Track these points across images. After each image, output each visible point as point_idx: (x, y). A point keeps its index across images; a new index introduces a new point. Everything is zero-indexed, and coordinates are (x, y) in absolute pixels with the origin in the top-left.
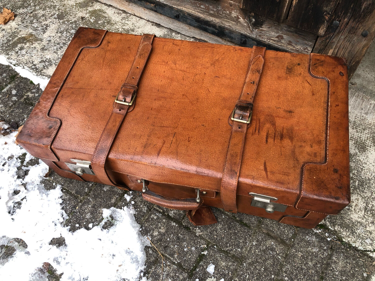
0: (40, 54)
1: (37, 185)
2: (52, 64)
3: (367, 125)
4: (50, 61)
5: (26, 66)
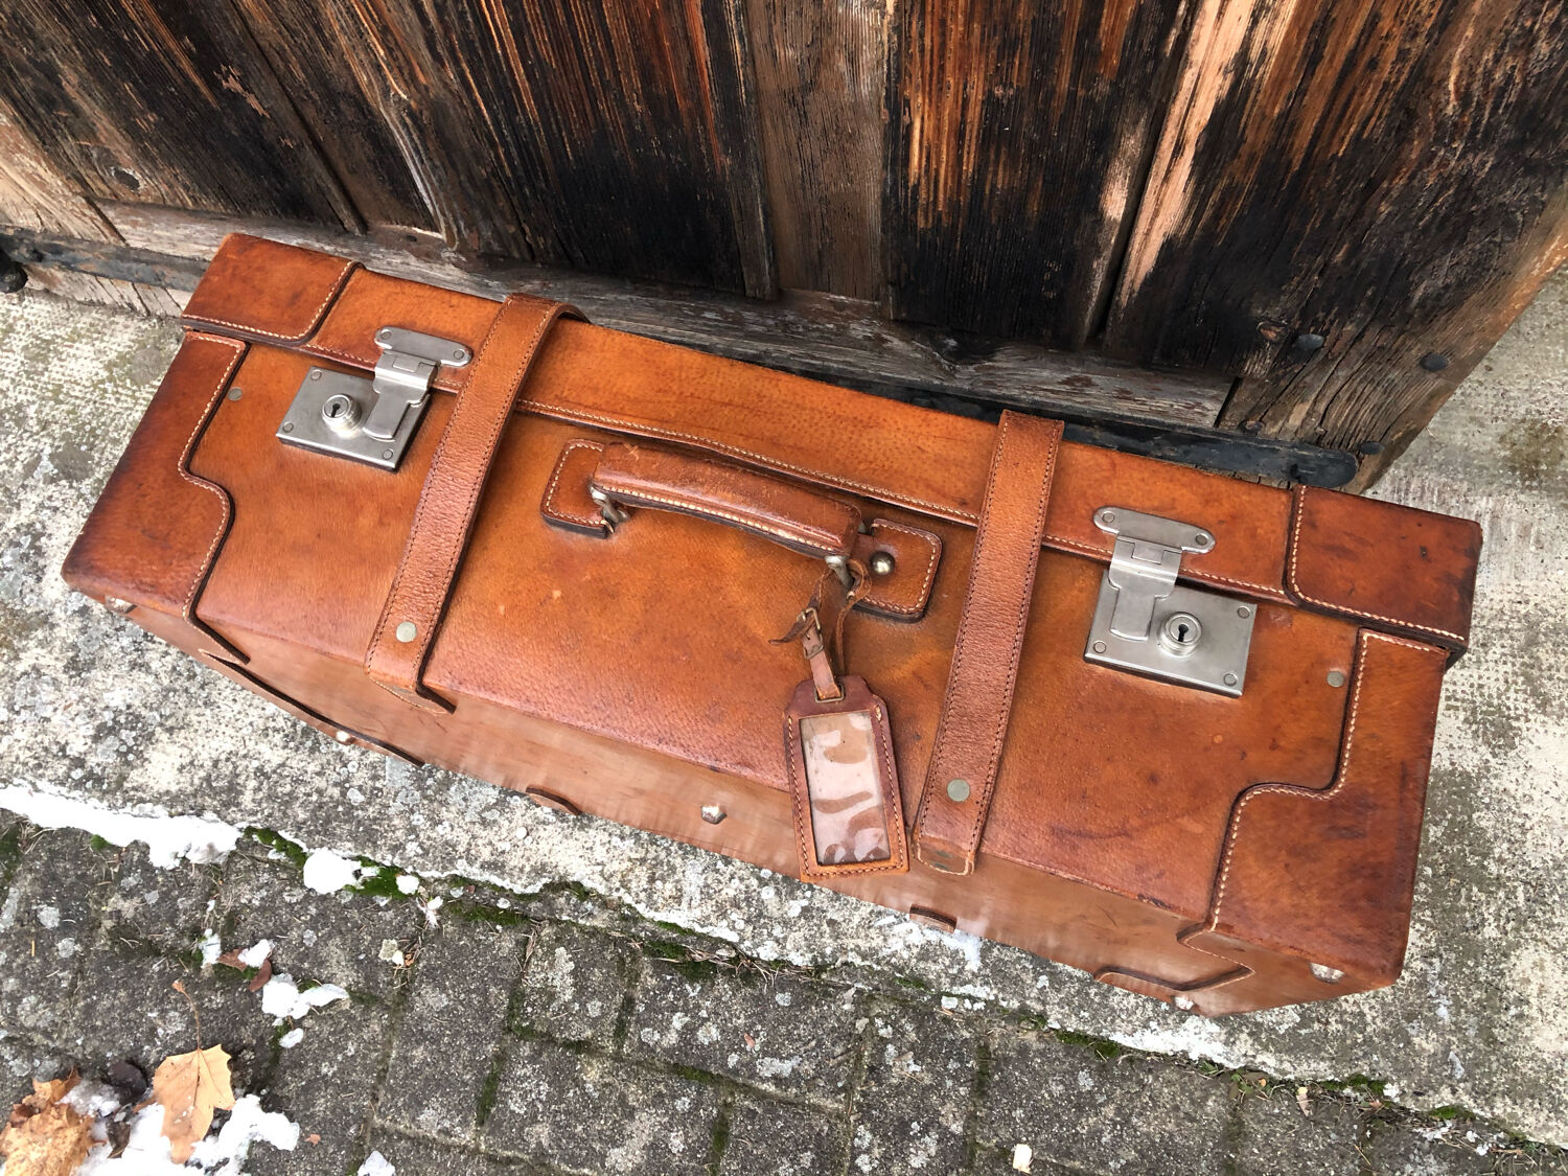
0: (75, 697)
2: (153, 733)
3: (1489, 621)
4: (138, 718)
5: (45, 780)
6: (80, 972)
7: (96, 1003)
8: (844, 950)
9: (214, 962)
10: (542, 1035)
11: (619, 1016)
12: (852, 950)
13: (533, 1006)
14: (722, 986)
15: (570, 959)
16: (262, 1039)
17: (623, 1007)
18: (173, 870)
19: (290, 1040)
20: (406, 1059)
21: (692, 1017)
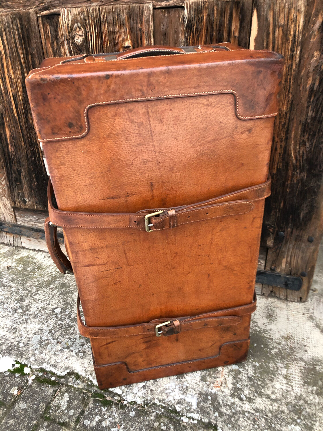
8: (154, 399)
10: (52, 419)
11: (79, 416)
12: (156, 399)
13: (52, 410)
14: (114, 408)
15: (68, 397)
17: (80, 413)
20: (6, 423)
21: (102, 418)
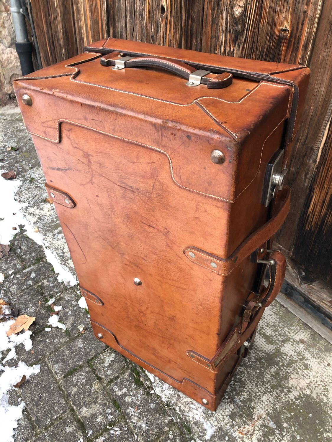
1: (3, 393)
5: (56, 252)
6: (27, 288)
7: (24, 295)
9: (49, 304)
10: (94, 369)
11: (113, 379)
12: (178, 406)
13: (97, 361)
14: (141, 390)
15: (114, 358)
16: (43, 325)
17: (115, 377)
18: (59, 283)
19: (48, 329)
20: (63, 351)
21: (128, 392)
